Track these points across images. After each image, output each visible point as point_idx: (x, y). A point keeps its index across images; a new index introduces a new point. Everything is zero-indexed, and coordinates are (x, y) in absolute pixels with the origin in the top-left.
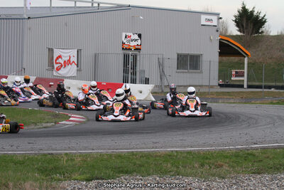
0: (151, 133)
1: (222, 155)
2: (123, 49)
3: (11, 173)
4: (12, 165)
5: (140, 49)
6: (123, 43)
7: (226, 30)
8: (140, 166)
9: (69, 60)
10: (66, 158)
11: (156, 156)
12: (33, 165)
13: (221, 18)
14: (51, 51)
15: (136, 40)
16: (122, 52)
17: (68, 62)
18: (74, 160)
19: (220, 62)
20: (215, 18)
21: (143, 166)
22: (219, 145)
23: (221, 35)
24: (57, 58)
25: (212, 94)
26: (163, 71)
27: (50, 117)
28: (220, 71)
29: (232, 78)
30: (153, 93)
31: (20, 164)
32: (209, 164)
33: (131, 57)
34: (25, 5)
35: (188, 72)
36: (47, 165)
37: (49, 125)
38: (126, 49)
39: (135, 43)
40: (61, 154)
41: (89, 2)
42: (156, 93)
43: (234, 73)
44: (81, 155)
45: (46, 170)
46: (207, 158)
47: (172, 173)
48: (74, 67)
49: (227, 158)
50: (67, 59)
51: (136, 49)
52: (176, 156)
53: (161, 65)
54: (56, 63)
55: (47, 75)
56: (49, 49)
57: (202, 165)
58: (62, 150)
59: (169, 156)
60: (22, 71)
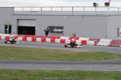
3: (102, 78)
4: (103, 75)
12: (111, 75)
14: (118, 29)
27: (118, 56)
31: (106, 75)
34: (108, 10)
36: (117, 76)
37: (117, 59)
45: (117, 78)
54: (120, 34)
55: (117, 39)
56: (118, 28)
60: (106, 37)
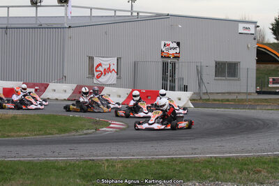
0: (190, 139)
1: (261, 161)
2: (162, 57)
3: (53, 178)
4: (53, 171)
5: (179, 57)
6: (162, 52)
7: (264, 38)
8: (180, 171)
9: (109, 68)
10: (106, 164)
11: (195, 162)
12: (74, 170)
13: (258, 26)
14: (91, 59)
15: (175, 48)
16: (161, 60)
17: (108, 70)
18: (115, 166)
19: (257, 70)
20: (252, 27)
21: (183, 172)
22: (257, 152)
23: (258, 42)
24: (98, 66)
25: (249, 100)
26: (201, 79)
27: (91, 124)
28: (258, 78)
29: (269, 86)
30: (192, 100)
31: (62, 170)
32: (247, 170)
33: (169, 65)
34: (66, 14)
35: (226, 80)
36: (88, 171)
37: (90, 131)
38: (165, 57)
39: (174, 52)
40: (102, 160)
41: (129, 11)
42: (194, 100)
43: (271, 80)
44: (122, 161)
45: (88, 176)
46: (245, 164)
47: (210, 179)
48: (114, 75)
49: (265, 163)
50: (107, 67)
51: (175, 57)
52: (216, 162)
53: (199, 73)
54: (97, 71)
55: (89, 82)
56: (89, 57)
57: (241, 171)
58: (102, 156)
59: (209, 162)
60: (63, 79)
